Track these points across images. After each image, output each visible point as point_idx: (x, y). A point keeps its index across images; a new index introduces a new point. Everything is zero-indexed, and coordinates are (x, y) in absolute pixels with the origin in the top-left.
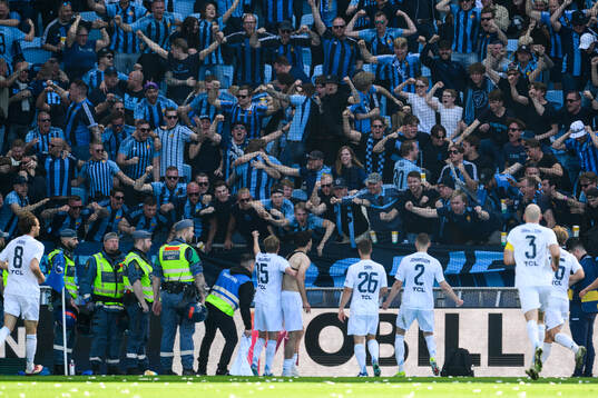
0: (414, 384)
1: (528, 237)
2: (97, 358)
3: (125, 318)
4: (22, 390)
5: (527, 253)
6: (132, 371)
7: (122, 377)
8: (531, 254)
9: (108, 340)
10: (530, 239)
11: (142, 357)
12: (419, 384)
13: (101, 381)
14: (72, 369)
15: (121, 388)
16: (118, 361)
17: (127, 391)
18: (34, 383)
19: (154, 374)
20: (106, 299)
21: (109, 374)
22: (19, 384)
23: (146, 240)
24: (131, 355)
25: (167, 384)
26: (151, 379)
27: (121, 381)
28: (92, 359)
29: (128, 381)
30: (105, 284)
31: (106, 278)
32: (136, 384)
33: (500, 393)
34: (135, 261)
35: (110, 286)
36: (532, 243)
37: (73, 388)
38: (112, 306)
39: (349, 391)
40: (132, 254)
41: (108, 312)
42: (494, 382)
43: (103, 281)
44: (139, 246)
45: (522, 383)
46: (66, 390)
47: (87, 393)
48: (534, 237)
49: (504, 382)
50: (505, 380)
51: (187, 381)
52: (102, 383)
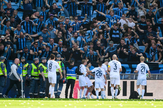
0: (122, 101)
1: (114, 64)
2: (31, 93)
3: (39, 82)
4: (10, 102)
5: (114, 68)
6: (41, 97)
7: (38, 99)
8: (115, 69)
9: (35, 88)
10: (115, 65)
11: (44, 93)
12: (123, 101)
13: (32, 100)
14: (24, 96)
15: (38, 102)
16: (37, 94)
17: (40, 103)
18: (13, 100)
19: (47, 98)
20: (35, 77)
21: (35, 98)
22: (9, 100)
23: (45, 60)
24: (41, 93)
25: (51, 101)
26: (46, 99)
27: (38, 100)
28: (30, 93)
29: (40, 100)
30: (35, 72)
31: (35, 71)
32: (42, 101)
33: (146, 104)
34: (41, 66)
35: (36, 73)
36: (116, 66)
37: (24, 102)
38: (37, 78)
39: (103, 103)
40: (41, 64)
41: (36, 80)
42: (144, 101)
43: (34, 71)
44: (43, 62)
45: (152, 101)
46: (22, 102)
47: (28, 103)
48: (116, 64)
49: (147, 101)
50: (147, 100)
51: (57, 100)
52: (33, 100)
